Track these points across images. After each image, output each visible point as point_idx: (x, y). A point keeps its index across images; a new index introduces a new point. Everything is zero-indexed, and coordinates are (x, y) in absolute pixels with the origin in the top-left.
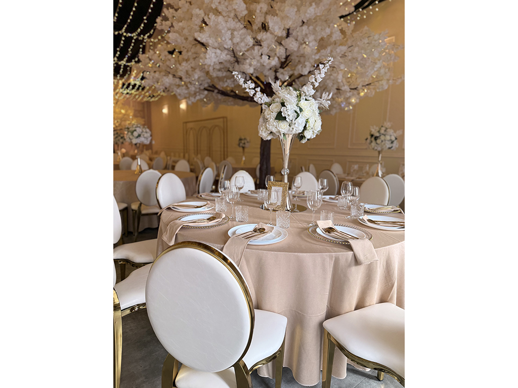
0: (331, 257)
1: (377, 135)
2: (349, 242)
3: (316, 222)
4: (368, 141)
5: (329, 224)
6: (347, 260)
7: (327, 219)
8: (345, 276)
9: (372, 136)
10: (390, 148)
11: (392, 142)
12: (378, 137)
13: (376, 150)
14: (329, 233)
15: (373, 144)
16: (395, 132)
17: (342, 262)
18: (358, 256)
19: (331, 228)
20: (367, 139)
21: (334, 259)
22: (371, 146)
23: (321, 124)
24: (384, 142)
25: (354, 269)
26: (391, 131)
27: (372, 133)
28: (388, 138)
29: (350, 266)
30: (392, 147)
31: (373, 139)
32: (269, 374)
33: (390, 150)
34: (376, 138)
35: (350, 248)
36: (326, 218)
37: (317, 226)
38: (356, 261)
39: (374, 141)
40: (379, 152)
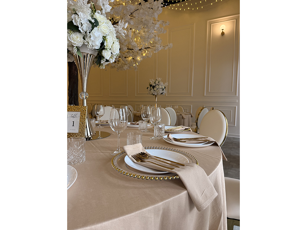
1: (154, 85)
2: (177, 175)
3: (123, 148)
4: (149, 89)
5: (138, 148)
7: (136, 143)
9: (151, 86)
10: (162, 93)
11: (163, 90)
12: (155, 86)
13: (154, 95)
14: (142, 161)
15: (152, 91)
16: (164, 84)
18: (196, 197)
19: (143, 154)
20: (147, 88)
21: (161, 212)
22: (151, 92)
23: (119, 47)
24: (158, 89)
26: (162, 83)
27: (151, 84)
28: (160, 87)
30: (163, 93)
31: (152, 87)
33: (162, 95)
34: (154, 87)
36: (134, 142)
37: (124, 153)
39: (152, 89)
40: (156, 96)
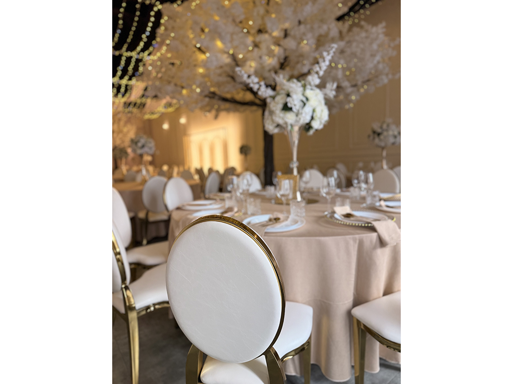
0: (355, 240)
1: (380, 131)
2: (372, 224)
3: (333, 209)
4: (371, 138)
5: (347, 209)
6: (371, 241)
7: (344, 205)
8: (371, 258)
9: (374, 132)
11: (395, 137)
12: (380, 133)
13: (380, 146)
14: (349, 218)
15: (377, 140)
17: (367, 244)
19: (349, 214)
20: (369, 136)
21: (358, 242)
22: (375, 143)
24: (387, 138)
25: (379, 251)
27: (374, 129)
29: (375, 248)
31: (376, 135)
32: (296, 372)
35: (373, 229)
37: (334, 212)
38: (382, 243)
39: (377, 138)
40: (383, 149)
